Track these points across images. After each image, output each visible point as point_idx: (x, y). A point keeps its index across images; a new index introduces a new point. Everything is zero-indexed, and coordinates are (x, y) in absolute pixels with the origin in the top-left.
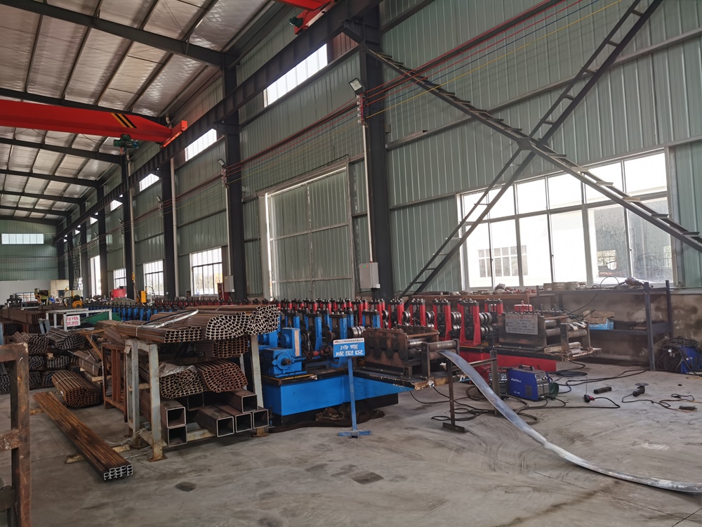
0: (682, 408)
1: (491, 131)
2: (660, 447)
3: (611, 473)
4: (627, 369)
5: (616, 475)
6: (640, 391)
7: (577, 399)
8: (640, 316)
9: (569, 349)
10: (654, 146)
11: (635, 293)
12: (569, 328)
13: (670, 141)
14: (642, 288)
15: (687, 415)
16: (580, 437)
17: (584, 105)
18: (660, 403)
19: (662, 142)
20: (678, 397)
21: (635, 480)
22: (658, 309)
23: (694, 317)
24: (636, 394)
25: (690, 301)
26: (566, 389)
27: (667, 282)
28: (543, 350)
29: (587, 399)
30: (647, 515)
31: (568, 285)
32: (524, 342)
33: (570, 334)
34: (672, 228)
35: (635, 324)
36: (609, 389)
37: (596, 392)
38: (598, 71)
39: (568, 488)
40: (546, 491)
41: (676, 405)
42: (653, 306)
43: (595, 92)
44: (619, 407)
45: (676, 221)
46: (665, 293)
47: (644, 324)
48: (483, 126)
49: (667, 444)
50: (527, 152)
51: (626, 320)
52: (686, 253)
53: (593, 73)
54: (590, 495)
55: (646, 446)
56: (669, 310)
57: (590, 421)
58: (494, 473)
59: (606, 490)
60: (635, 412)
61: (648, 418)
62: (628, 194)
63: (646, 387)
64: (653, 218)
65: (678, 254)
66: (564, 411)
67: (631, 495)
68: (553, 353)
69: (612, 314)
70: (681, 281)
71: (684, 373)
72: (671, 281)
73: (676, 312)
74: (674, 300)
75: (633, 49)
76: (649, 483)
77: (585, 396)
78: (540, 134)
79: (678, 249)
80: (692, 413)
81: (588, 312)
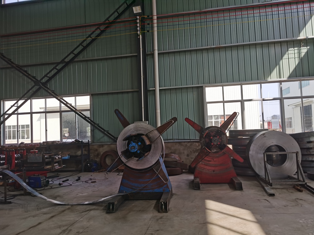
0: (92, 182)
1: (21, 74)
2: (85, 194)
3: (70, 204)
4: (74, 173)
5: (72, 204)
6: (79, 179)
7: (56, 185)
8: (79, 153)
9: (54, 166)
10: (86, 93)
11: (78, 144)
12: (55, 158)
13: (91, 92)
14: (80, 143)
15: (93, 184)
16: (59, 196)
17: (62, 73)
18: (85, 182)
19: (89, 92)
20: (91, 179)
21: (78, 204)
22: (85, 150)
23: (96, 152)
24: (77, 180)
25: (96, 147)
26: (52, 182)
27: (89, 140)
28: (44, 168)
29: (60, 184)
30: (81, 212)
31: (53, 142)
32: (35, 165)
33: (55, 161)
34: (91, 122)
35: (77, 156)
36: (68, 180)
37: (63, 182)
38: (68, 62)
39: (56, 211)
40: (48, 213)
41: (90, 182)
42: (84, 149)
43: (67, 69)
44: (71, 185)
45: (92, 120)
46: (88, 144)
47: (81, 156)
48: (17, 72)
49: (87, 193)
50: (38, 87)
51: (74, 155)
52: (95, 131)
53: (66, 62)
54: (63, 211)
55: (81, 194)
56: (89, 151)
57: (62, 191)
58: (27, 213)
59: (69, 209)
60: (77, 186)
61: (81, 187)
62: (77, 108)
63: (81, 177)
64: (85, 118)
65: (92, 131)
66: (52, 190)
67: (76, 208)
68: (48, 168)
69: (70, 153)
70: (93, 140)
71: (93, 172)
72: (90, 141)
73: (91, 151)
74: (90, 147)
75: (81, 58)
76: (82, 204)
77: (59, 183)
78: (44, 81)
79: (93, 129)
80: (95, 183)
81: (60, 152)
